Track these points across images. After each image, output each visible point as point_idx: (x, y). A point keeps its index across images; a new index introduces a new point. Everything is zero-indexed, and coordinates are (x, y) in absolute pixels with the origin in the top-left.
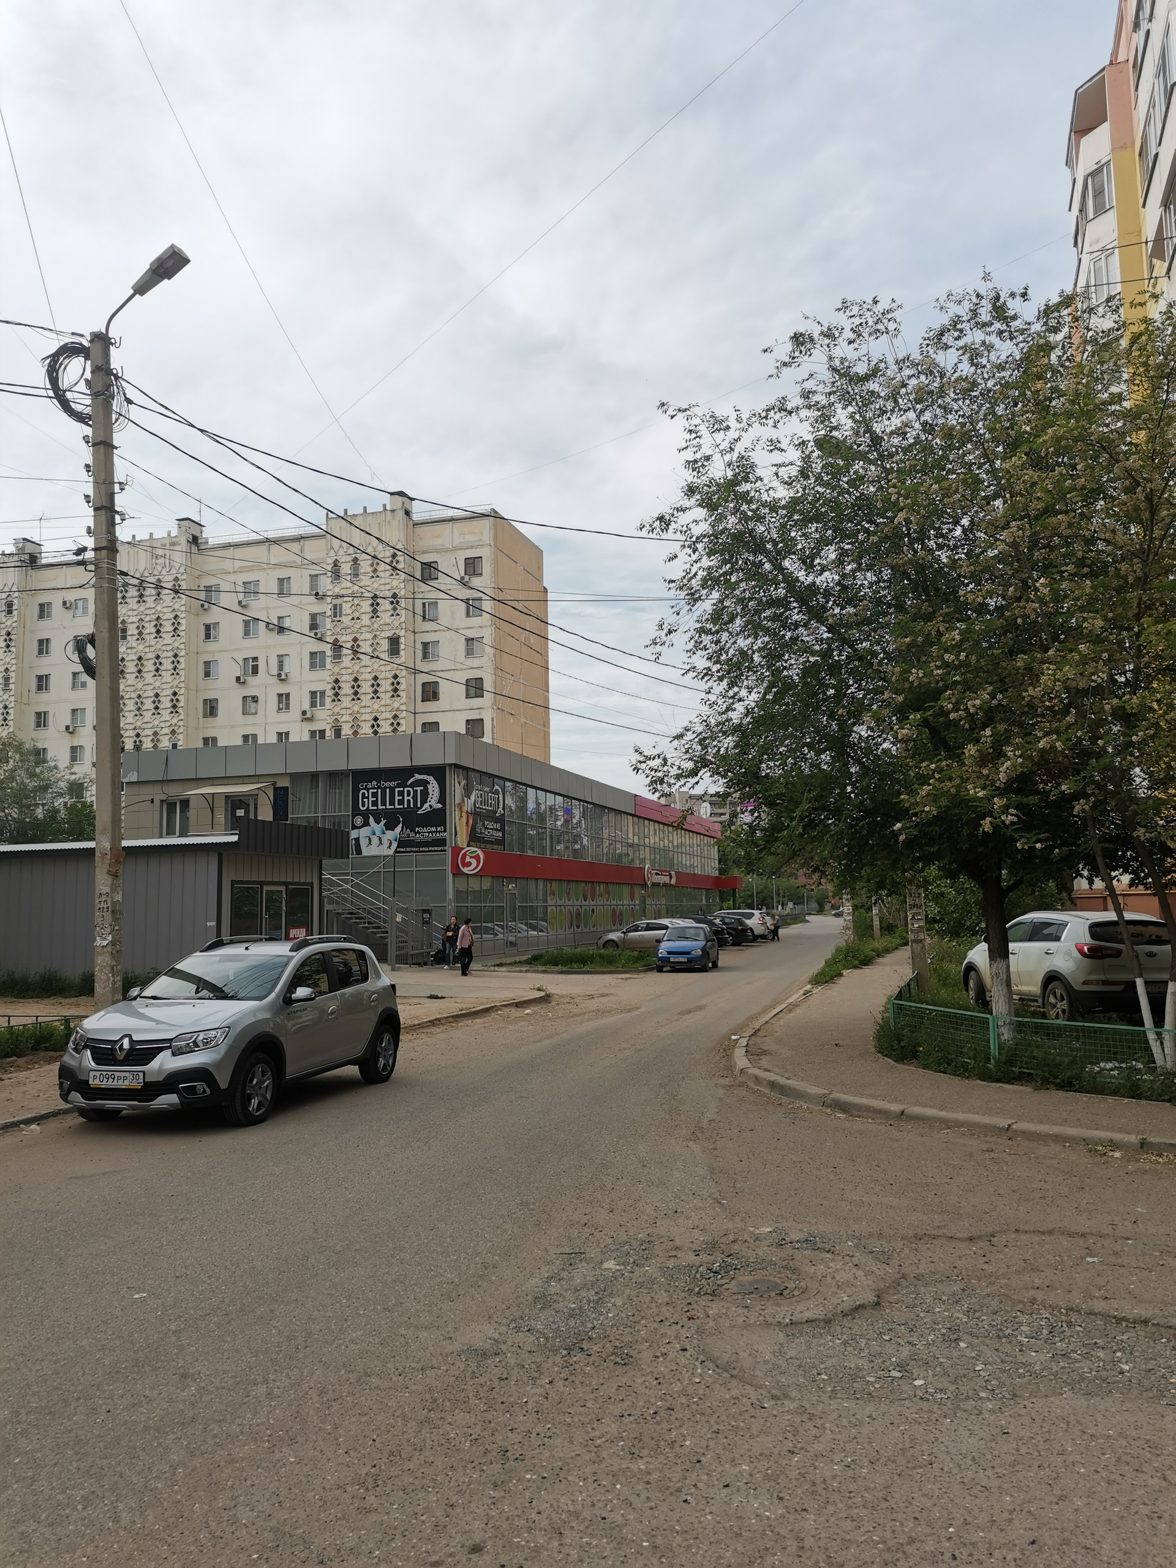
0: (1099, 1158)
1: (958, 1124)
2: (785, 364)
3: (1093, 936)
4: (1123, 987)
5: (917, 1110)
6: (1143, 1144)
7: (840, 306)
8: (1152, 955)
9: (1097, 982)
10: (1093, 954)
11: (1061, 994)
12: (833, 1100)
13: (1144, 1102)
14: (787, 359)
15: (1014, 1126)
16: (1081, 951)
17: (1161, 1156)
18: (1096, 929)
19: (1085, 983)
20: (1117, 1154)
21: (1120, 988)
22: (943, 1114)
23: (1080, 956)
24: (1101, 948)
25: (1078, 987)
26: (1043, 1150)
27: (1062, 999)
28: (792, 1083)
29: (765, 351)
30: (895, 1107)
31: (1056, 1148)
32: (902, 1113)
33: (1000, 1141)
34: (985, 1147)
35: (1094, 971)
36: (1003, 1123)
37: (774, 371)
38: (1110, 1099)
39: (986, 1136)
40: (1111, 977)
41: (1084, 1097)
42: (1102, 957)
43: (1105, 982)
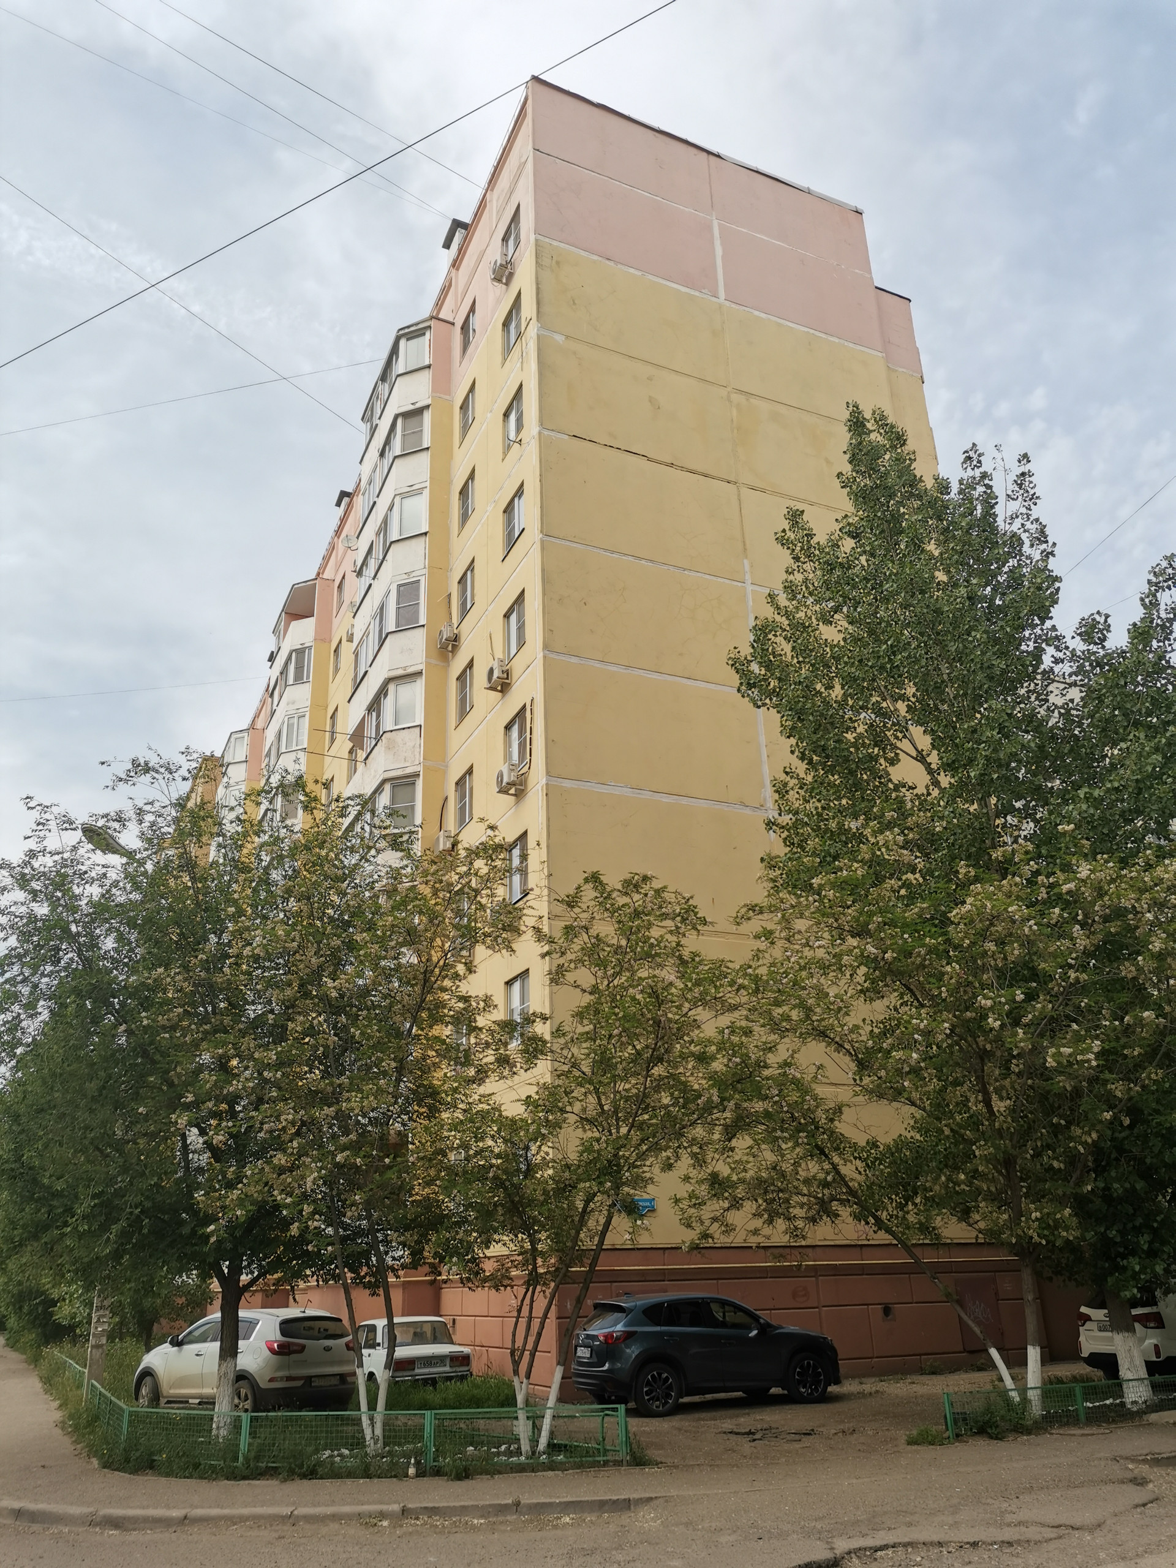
0: (371, 1529)
1: (242, 1519)
2: (121, 780)
3: (283, 1333)
4: (302, 1382)
5: (199, 1512)
6: (404, 1511)
7: (183, 750)
8: (328, 1349)
9: (282, 1378)
10: (282, 1351)
11: (246, 1395)
12: (104, 1516)
13: (376, 1480)
14: (124, 776)
15: (296, 1512)
16: (272, 1350)
17: (417, 1519)
18: (287, 1327)
19: (271, 1380)
20: (385, 1523)
21: (299, 1383)
22: (226, 1511)
23: (268, 1352)
24: (289, 1344)
25: (263, 1384)
26: (324, 1530)
27: (246, 1399)
28: (41, 1506)
29: (103, 763)
30: (176, 1513)
31: (334, 1526)
32: (185, 1517)
33: (285, 1528)
34: (276, 1535)
35: (279, 1368)
36: (286, 1511)
37: (111, 784)
38: (349, 1481)
39: (271, 1526)
40: (295, 1372)
41: (327, 1483)
42: (289, 1354)
43: (289, 1379)
